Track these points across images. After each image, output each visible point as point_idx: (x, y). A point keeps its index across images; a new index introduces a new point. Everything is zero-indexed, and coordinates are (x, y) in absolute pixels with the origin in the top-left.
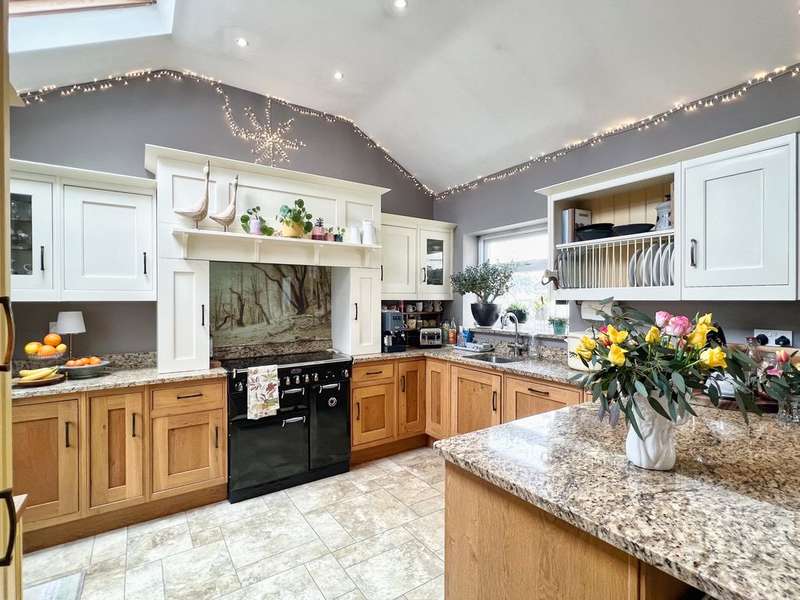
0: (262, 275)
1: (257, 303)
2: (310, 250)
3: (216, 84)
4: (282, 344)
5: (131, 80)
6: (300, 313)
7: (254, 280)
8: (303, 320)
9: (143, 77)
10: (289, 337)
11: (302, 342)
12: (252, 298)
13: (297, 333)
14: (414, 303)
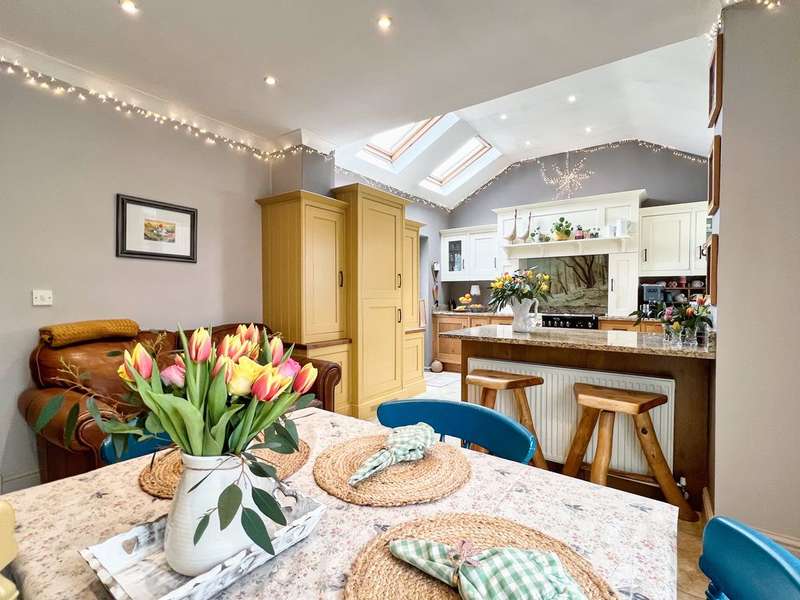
0: (562, 264)
1: (559, 281)
3: (537, 159)
5: (500, 175)
6: (588, 287)
9: (504, 172)
12: (556, 278)
13: (586, 300)
14: (702, 279)
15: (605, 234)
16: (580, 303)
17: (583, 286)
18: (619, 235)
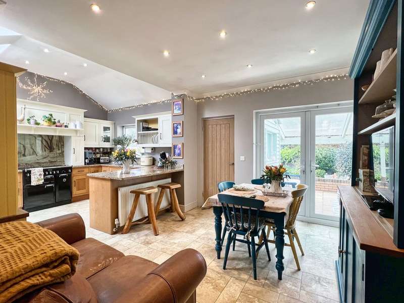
0: (33, 138)
1: (32, 148)
4: (43, 163)
6: (50, 152)
7: (30, 139)
11: (51, 162)
12: (29, 146)
13: (49, 159)
14: (99, 148)
15: (71, 126)
16: (45, 160)
17: (47, 151)
18: (78, 128)
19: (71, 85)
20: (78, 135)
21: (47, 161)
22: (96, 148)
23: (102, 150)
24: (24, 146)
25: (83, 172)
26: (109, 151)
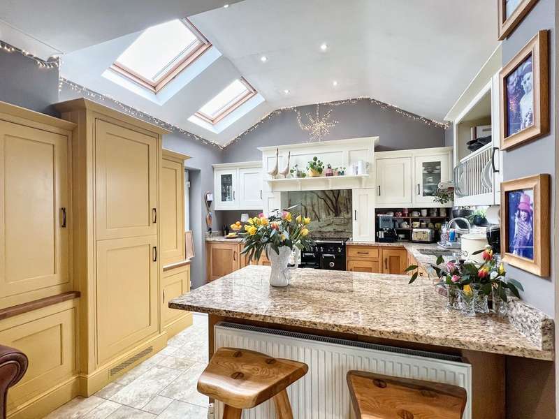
0: (315, 196)
1: (313, 211)
2: (327, 182)
3: (294, 108)
4: (326, 232)
5: (264, 119)
6: (336, 216)
7: (312, 198)
8: (337, 220)
9: (267, 117)
10: (330, 229)
11: (337, 232)
12: (311, 208)
13: (335, 227)
14: (419, 210)
15: (350, 172)
18: (360, 173)
19: (368, 100)
20: (363, 186)
21: (332, 230)
22: (411, 210)
23: (424, 213)
24: (305, 208)
25: (366, 256)
26: (443, 215)
